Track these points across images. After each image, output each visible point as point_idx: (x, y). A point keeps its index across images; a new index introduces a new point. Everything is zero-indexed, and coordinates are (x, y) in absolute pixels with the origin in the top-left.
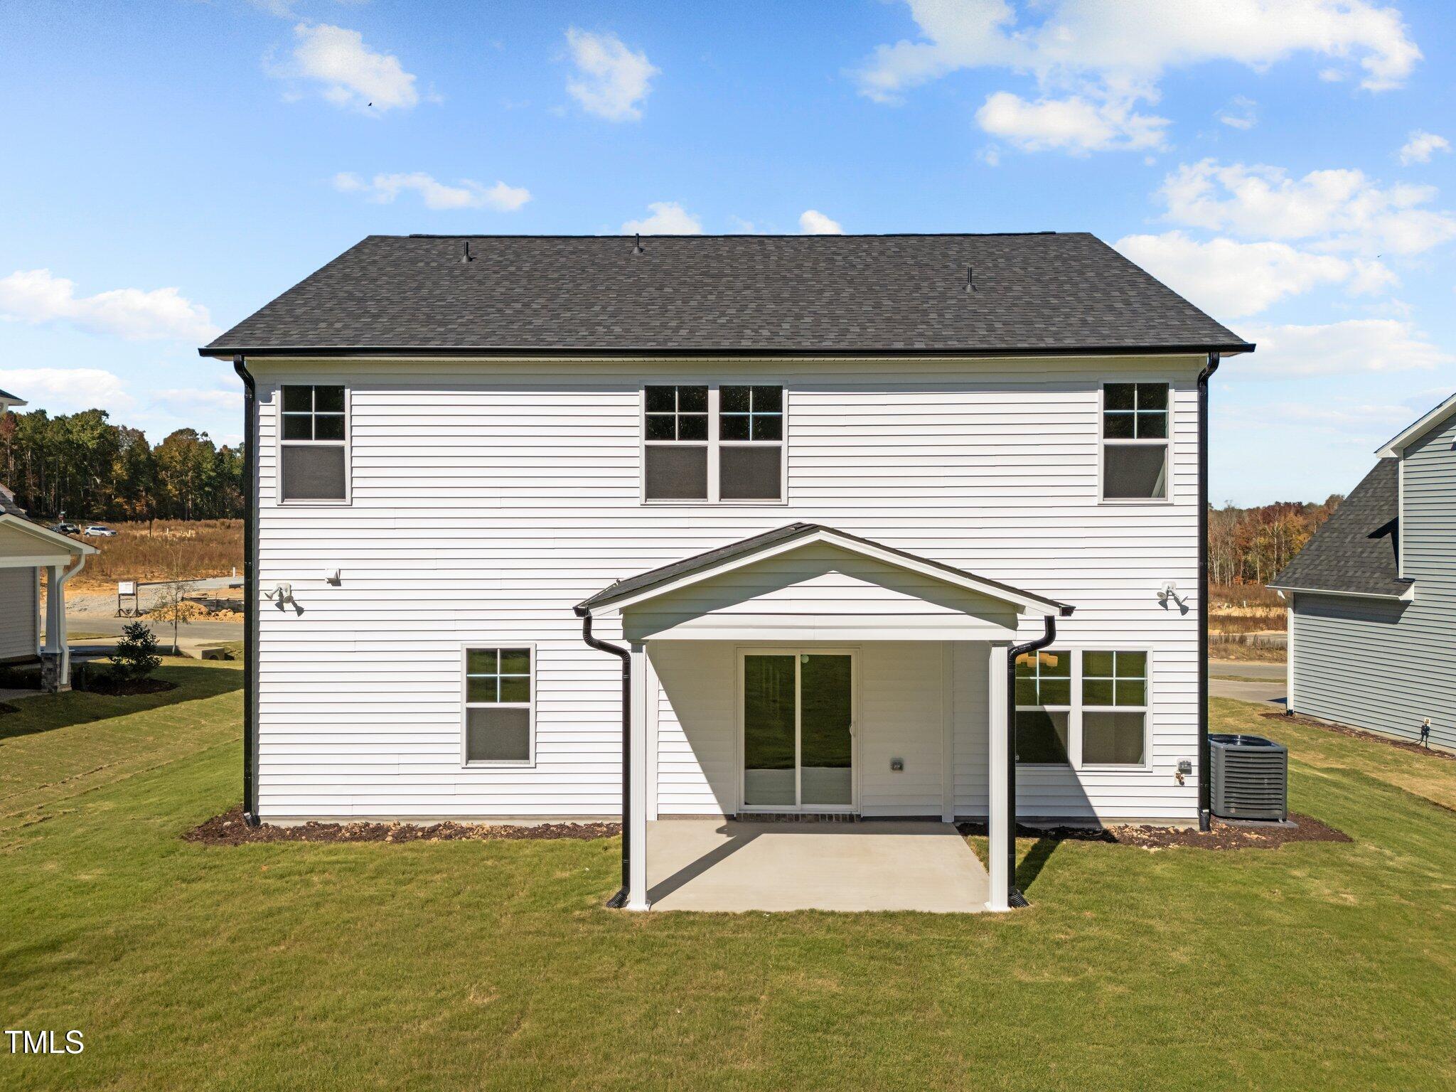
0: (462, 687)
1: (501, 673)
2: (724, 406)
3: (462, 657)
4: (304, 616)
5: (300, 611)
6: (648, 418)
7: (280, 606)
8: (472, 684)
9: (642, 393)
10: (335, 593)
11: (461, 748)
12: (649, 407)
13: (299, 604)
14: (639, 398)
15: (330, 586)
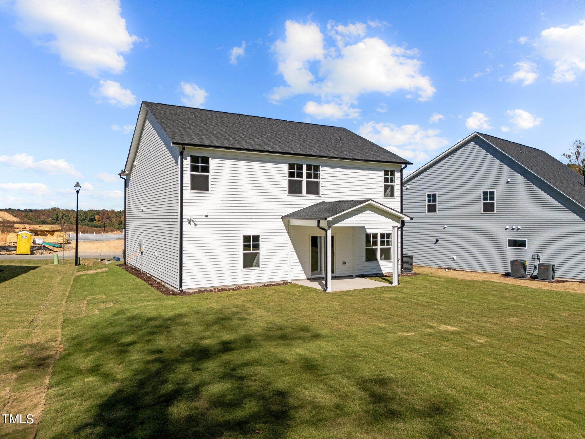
0: (242, 247)
1: (253, 242)
2: (307, 170)
3: (242, 238)
4: (197, 226)
5: (196, 225)
6: (289, 172)
7: (190, 223)
8: (245, 246)
9: (288, 165)
10: (206, 219)
11: (242, 265)
12: (290, 169)
13: (195, 223)
14: (287, 166)
15: (205, 217)
